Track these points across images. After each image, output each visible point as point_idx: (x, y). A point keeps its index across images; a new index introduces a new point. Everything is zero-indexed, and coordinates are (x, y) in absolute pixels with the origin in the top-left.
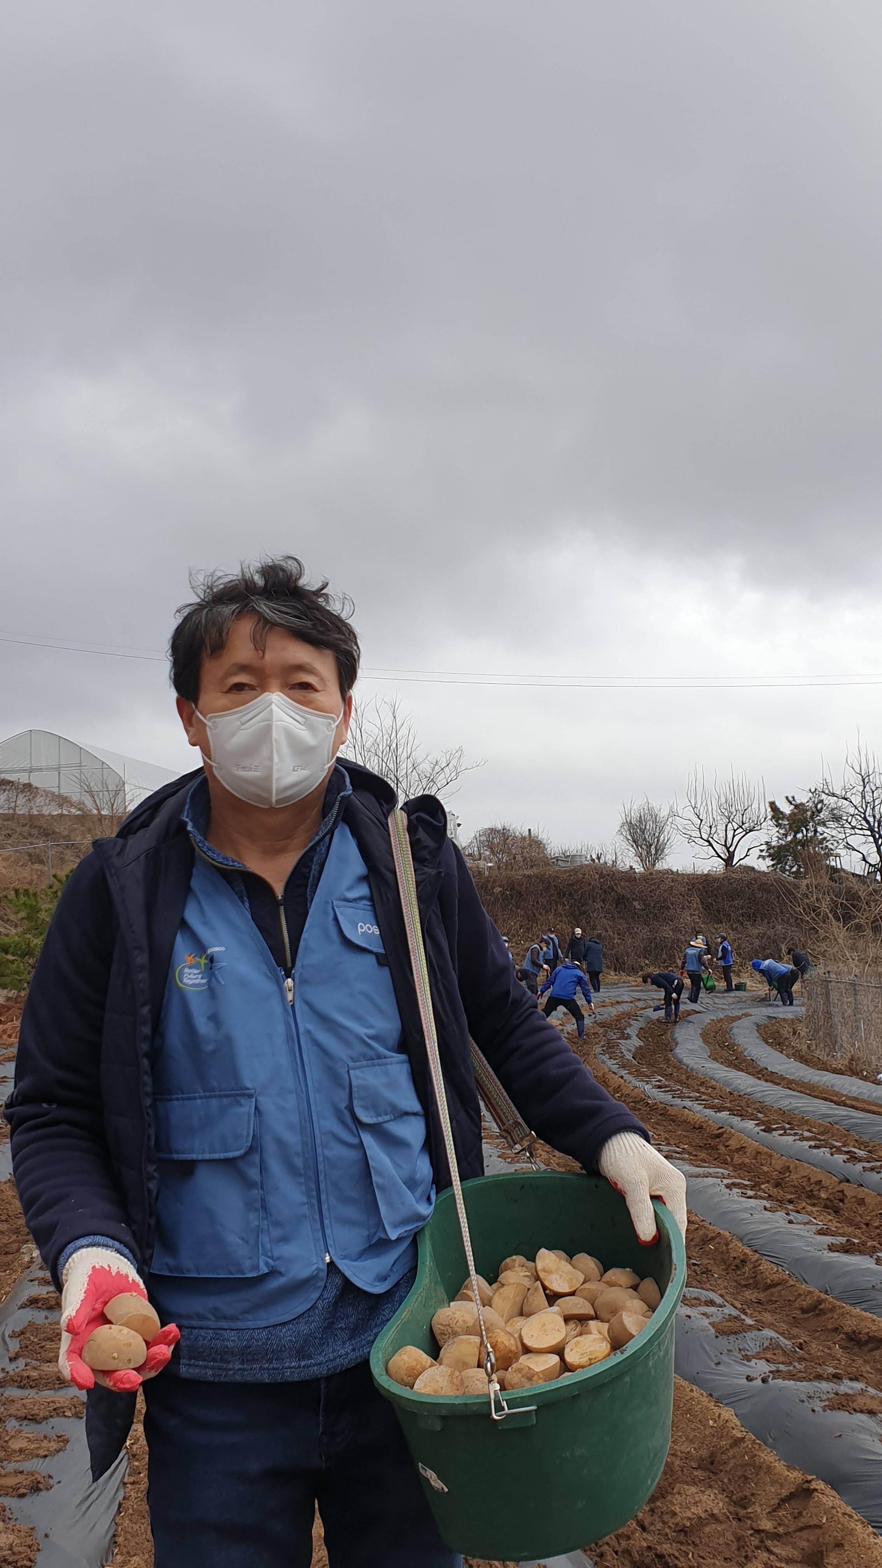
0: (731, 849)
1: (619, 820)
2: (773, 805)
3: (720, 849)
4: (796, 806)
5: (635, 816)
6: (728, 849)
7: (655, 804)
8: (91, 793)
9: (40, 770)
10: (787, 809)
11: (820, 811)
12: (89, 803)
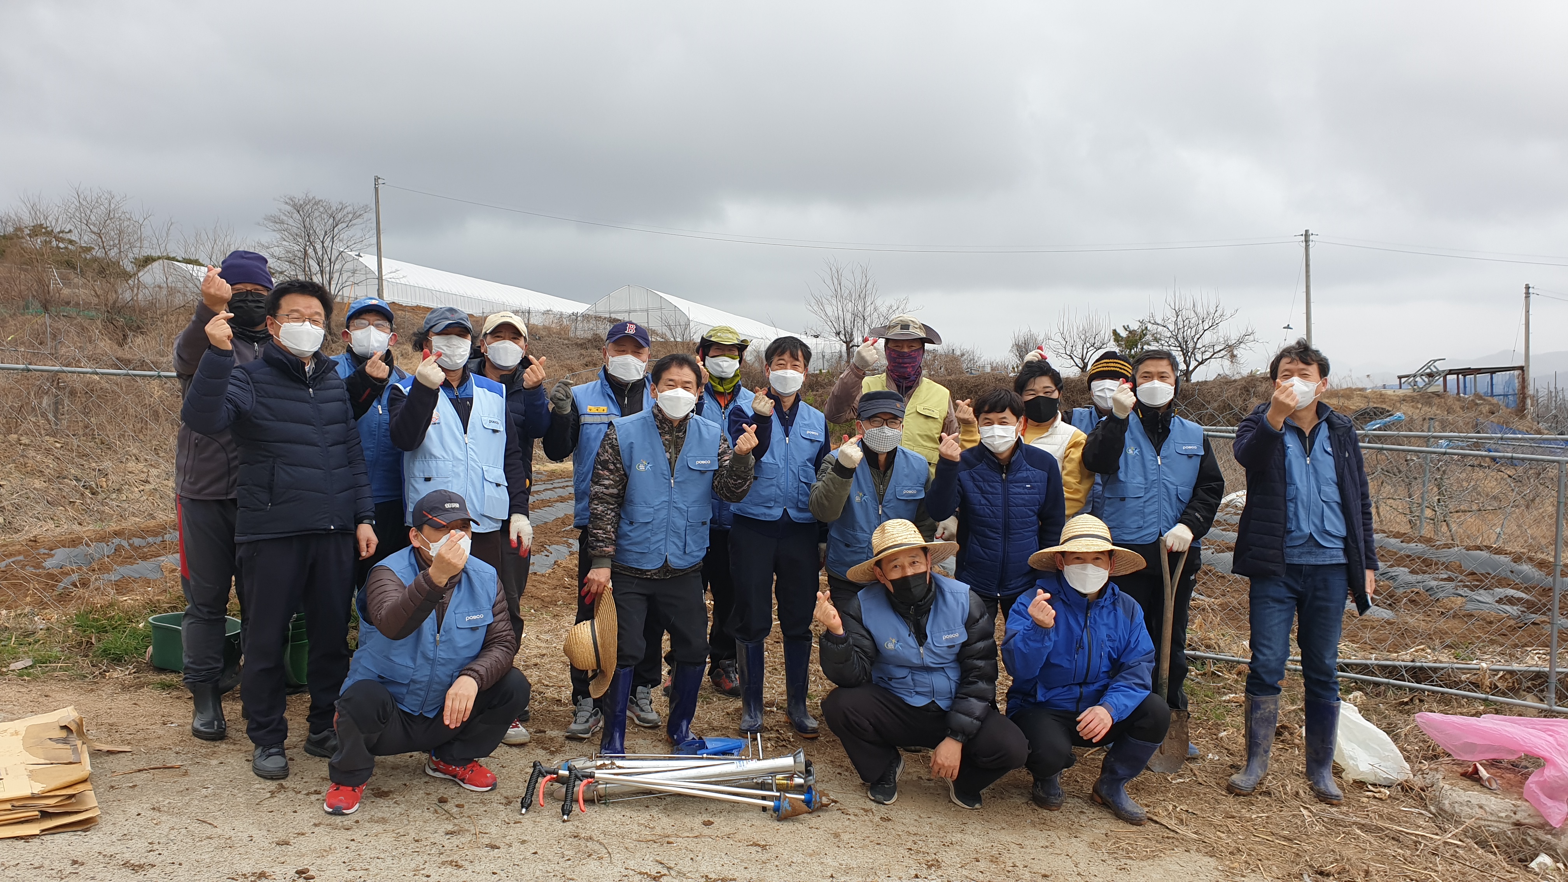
0: (1086, 361)
1: (1010, 343)
2: (1115, 332)
3: (1078, 361)
4: (1130, 332)
5: (1022, 340)
6: (1083, 361)
7: (1034, 331)
8: (669, 327)
9: (635, 311)
10: (1124, 334)
11: (1145, 335)
12: (669, 335)
